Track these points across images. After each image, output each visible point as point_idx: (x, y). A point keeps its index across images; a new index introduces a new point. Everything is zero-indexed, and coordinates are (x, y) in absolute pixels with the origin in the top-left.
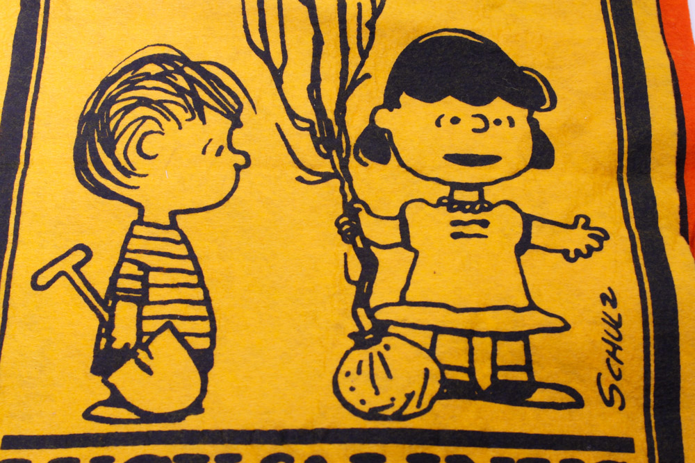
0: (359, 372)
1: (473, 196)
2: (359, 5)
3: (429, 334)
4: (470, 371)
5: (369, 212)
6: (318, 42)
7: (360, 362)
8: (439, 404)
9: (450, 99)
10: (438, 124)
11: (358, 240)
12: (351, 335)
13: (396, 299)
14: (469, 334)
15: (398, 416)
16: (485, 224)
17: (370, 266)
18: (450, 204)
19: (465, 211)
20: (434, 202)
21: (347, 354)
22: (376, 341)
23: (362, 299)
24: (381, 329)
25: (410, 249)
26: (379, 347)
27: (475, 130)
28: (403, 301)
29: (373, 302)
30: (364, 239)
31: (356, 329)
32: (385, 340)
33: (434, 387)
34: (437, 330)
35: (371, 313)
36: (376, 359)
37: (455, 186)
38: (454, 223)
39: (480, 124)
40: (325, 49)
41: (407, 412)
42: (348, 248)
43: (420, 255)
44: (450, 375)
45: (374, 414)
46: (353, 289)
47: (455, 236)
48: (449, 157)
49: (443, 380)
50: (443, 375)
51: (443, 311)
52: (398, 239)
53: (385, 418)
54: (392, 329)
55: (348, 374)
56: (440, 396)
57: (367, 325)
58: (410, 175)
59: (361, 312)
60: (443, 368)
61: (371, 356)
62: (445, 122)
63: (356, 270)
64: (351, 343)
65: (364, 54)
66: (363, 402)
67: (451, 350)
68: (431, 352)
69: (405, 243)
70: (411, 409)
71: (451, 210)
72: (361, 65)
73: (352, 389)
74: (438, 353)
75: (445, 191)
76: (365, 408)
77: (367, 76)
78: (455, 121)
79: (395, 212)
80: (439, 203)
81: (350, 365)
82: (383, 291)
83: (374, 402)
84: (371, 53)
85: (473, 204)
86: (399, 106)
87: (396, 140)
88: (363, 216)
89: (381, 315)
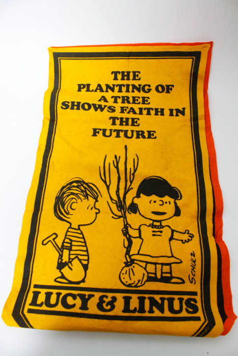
0: (126, 274)
1: (158, 224)
2: (130, 169)
3: (145, 263)
4: (155, 274)
5: (131, 227)
6: (119, 178)
7: (126, 271)
8: (147, 283)
9: (154, 195)
10: (150, 202)
11: (127, 235)
12: (125, 263)
13: (137, 253)
14: (155, 264)
15: (136, 286)
16: (161, 232)
17: (130, 243)
18: (152, 226)
19: (156, 228)
20: (148, 225)
21: (123, 268)
22: (131, 265)
23: (128, 253)
24: (132, 261)
25: (141, 238)
26: (132, 267)
27: (160, 205)
28: (138, 254)
29: (131, 254)
30: (129, 235)
31: (126, 261)
32: (133, 265)
33: (145, 278)
34: (147, 263)
35: (130, 257)
36: (131, 270)
37: (154, 221)
38: (153, 232)
39: (161, 203)
40: (121, 181)
41: (138, 285)
42: (125, 238)
43: (144, 240)
44: (150, 275)
45: (129, 285)
46: (126, 249)
47: (153, 235)
48: (153, 212)
49: (148, 277)
50: (148, 275)
51: (149, 257)
52: (138, 235)
53: (132, 287)
54: (135, 262)
55: (123, 274)
56: (147, 281)
57: (129, 260)
58: (142, 217)
59: (127, 256)
60: (148, 273)
61: (129, 269)
62: (152, 202)
63: (126, 244)
64: (124, 265)
65: (131, 182)
66: (127, 282)
67: (151, 268)
68: (145, 269)
69: (140, 237)
70: (139, 284)
71: (152, 228)
72: (130, 185)
73: (124, 278)
74: (147, 269)
75: (151, 222)
76: (127, 284)
77: (132, 188)
78: (155, 202)
79: (138, 228)
80: (149, 226)
81: (124, 271)
82: (134, 250)
83: (130, 282)
84: (133, 182)
85: (158, 226)
86: (140, 197)
87: (139, 207)
88: (129, 228)
89: (133, 257)
